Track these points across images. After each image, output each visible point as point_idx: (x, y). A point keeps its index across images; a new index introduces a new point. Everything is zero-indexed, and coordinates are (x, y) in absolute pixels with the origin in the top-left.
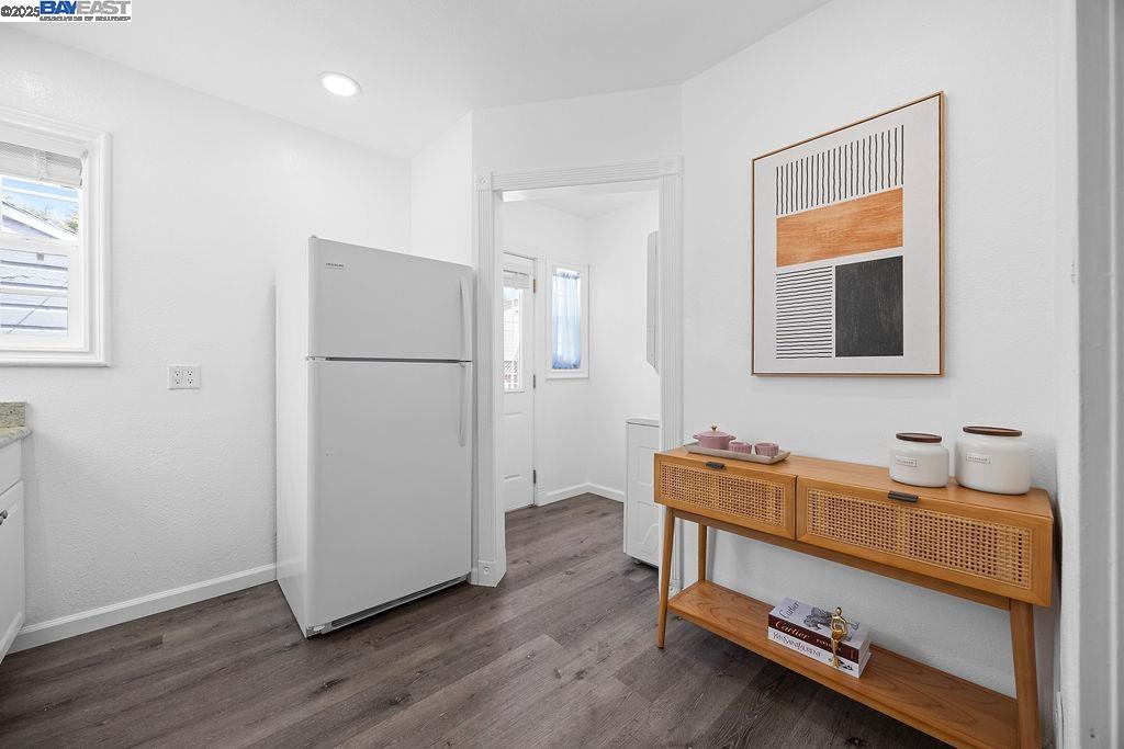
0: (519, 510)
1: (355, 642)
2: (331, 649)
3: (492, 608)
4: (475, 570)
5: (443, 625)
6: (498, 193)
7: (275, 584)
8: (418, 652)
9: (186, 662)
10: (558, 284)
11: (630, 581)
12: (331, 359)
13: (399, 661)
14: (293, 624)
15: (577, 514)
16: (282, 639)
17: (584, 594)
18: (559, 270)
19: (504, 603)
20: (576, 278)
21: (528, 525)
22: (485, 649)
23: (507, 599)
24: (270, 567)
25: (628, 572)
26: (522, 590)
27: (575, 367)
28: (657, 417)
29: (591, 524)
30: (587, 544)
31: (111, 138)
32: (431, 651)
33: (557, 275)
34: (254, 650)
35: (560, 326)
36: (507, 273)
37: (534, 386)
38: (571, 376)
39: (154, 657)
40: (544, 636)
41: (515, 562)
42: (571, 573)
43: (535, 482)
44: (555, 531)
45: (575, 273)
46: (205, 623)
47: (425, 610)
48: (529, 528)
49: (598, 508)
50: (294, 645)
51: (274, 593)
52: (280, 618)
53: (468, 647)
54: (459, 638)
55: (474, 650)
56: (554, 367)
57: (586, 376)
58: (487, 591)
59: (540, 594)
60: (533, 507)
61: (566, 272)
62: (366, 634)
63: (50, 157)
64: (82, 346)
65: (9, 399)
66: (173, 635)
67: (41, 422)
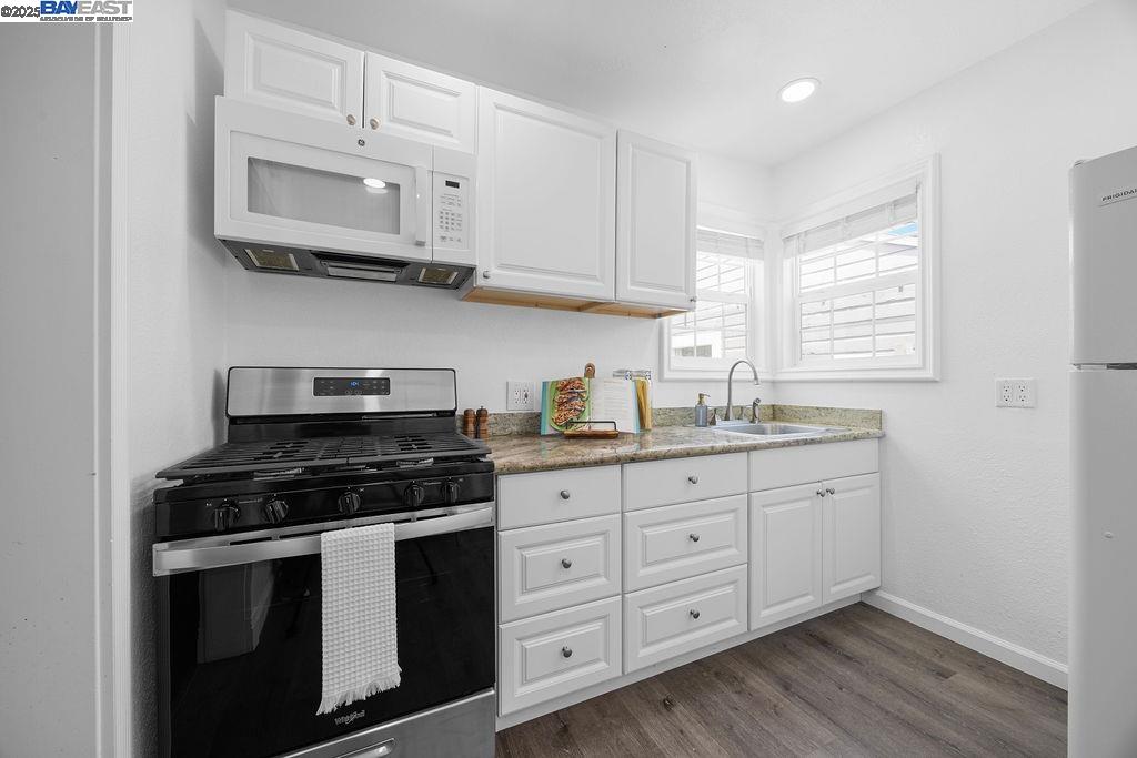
31: (939, 158)
63: (896, 203)
64: (917, 362)
65: (874, 407)
66: (964, 679)
67: (891, 428)
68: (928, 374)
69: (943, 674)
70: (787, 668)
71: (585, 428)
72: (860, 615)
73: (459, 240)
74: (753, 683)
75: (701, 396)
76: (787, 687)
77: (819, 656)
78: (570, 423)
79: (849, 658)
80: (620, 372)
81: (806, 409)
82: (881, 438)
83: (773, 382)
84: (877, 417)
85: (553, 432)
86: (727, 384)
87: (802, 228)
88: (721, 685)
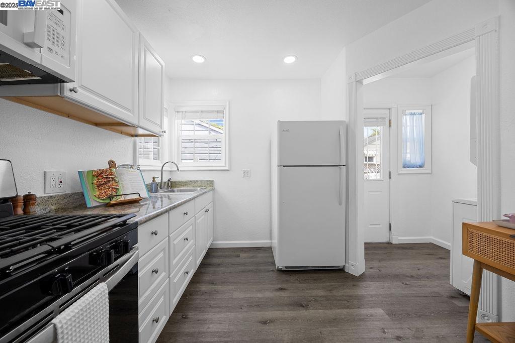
0: (380, 243)
1: (293, 278)
2: (284, 277)
3: (354, 285)
4: (347, 265)
5: (328, 284)
6: (360, 82)
7: (270, 248)
8: (315, 291)
9: (244, 264)
10: (407, 120)
11: (453, 303)
12: (285, 166)
13: (307, 291)
14: (273, 263)
15: (419, 253)
16: (269, 267)
17: (412, 298)
18: (407, 112)
19: (361, 286)
20: (421, 114)
21: (384, 252)
22: (346, 302)
23: (363, 284)
24: (270, 241)
25: (452, 297)
26: (372, 283)
27: (420, 166)
28: (475, 199)
29: (429, 261)
30: (422, 272)
31: (229, 102)
32: (321, 293)
33: (406, 115)
34: (262, 268)
35: (408, 144)
36: (367, 120)
37: (390, 178)
38: (419, 172)
39: (238, 260)
40: (380, 309)
41: (371, 268)
42: (406, 284)
43: (390, 230)
44: (401, 259)
45: (421, 111)
46: (251, 254)
47: (322, 275)
48: (385, 254)
49: (438, 253)
50: (273, 271)
51: (270, 251)
52: (270, 260)
53: (338, 298)
54: (334, 293)
55: (340, 300)
56: (404, 167)
57: (430, 172)
58: (353, 278)
59: (383, 288)
60: (389, 243)
61: (413, 112)
62: (297, 276)
63: (218, 112)
64: (224, 164)
65: (211, 179)
66: (242, 255)
67: (216, 186)
68: (227, 168)
69: (238, 256)
70: (207, 278)
71: (122, 198)
72: (211, 252)
73: (62, 57)
74: (203, 289)
75: (154, 178)
76: (212, 283)
77: (211, 269)
78: (111, 197)
79: (219, 265)
80: (123, 165)
81: (186, 182)
82: (213, 190)
83: (171, 171)
84: (211, 183)
85: (98, 204)
86: (160, 172)
87: (184, 109)
88: (195, 297)
